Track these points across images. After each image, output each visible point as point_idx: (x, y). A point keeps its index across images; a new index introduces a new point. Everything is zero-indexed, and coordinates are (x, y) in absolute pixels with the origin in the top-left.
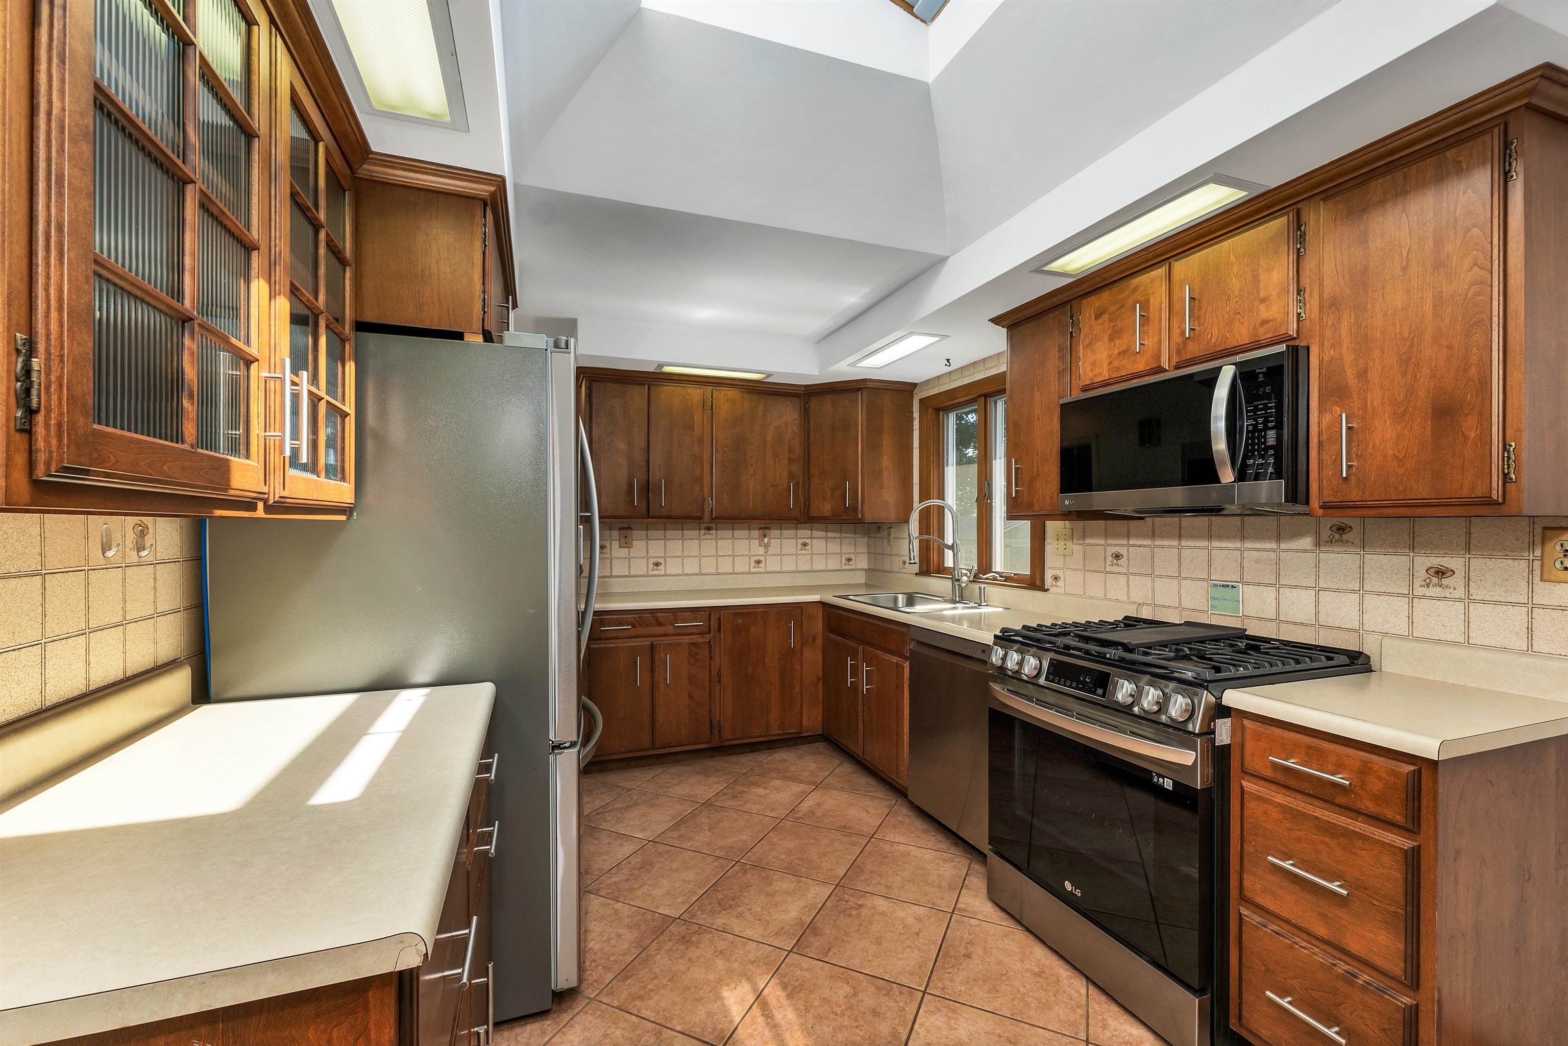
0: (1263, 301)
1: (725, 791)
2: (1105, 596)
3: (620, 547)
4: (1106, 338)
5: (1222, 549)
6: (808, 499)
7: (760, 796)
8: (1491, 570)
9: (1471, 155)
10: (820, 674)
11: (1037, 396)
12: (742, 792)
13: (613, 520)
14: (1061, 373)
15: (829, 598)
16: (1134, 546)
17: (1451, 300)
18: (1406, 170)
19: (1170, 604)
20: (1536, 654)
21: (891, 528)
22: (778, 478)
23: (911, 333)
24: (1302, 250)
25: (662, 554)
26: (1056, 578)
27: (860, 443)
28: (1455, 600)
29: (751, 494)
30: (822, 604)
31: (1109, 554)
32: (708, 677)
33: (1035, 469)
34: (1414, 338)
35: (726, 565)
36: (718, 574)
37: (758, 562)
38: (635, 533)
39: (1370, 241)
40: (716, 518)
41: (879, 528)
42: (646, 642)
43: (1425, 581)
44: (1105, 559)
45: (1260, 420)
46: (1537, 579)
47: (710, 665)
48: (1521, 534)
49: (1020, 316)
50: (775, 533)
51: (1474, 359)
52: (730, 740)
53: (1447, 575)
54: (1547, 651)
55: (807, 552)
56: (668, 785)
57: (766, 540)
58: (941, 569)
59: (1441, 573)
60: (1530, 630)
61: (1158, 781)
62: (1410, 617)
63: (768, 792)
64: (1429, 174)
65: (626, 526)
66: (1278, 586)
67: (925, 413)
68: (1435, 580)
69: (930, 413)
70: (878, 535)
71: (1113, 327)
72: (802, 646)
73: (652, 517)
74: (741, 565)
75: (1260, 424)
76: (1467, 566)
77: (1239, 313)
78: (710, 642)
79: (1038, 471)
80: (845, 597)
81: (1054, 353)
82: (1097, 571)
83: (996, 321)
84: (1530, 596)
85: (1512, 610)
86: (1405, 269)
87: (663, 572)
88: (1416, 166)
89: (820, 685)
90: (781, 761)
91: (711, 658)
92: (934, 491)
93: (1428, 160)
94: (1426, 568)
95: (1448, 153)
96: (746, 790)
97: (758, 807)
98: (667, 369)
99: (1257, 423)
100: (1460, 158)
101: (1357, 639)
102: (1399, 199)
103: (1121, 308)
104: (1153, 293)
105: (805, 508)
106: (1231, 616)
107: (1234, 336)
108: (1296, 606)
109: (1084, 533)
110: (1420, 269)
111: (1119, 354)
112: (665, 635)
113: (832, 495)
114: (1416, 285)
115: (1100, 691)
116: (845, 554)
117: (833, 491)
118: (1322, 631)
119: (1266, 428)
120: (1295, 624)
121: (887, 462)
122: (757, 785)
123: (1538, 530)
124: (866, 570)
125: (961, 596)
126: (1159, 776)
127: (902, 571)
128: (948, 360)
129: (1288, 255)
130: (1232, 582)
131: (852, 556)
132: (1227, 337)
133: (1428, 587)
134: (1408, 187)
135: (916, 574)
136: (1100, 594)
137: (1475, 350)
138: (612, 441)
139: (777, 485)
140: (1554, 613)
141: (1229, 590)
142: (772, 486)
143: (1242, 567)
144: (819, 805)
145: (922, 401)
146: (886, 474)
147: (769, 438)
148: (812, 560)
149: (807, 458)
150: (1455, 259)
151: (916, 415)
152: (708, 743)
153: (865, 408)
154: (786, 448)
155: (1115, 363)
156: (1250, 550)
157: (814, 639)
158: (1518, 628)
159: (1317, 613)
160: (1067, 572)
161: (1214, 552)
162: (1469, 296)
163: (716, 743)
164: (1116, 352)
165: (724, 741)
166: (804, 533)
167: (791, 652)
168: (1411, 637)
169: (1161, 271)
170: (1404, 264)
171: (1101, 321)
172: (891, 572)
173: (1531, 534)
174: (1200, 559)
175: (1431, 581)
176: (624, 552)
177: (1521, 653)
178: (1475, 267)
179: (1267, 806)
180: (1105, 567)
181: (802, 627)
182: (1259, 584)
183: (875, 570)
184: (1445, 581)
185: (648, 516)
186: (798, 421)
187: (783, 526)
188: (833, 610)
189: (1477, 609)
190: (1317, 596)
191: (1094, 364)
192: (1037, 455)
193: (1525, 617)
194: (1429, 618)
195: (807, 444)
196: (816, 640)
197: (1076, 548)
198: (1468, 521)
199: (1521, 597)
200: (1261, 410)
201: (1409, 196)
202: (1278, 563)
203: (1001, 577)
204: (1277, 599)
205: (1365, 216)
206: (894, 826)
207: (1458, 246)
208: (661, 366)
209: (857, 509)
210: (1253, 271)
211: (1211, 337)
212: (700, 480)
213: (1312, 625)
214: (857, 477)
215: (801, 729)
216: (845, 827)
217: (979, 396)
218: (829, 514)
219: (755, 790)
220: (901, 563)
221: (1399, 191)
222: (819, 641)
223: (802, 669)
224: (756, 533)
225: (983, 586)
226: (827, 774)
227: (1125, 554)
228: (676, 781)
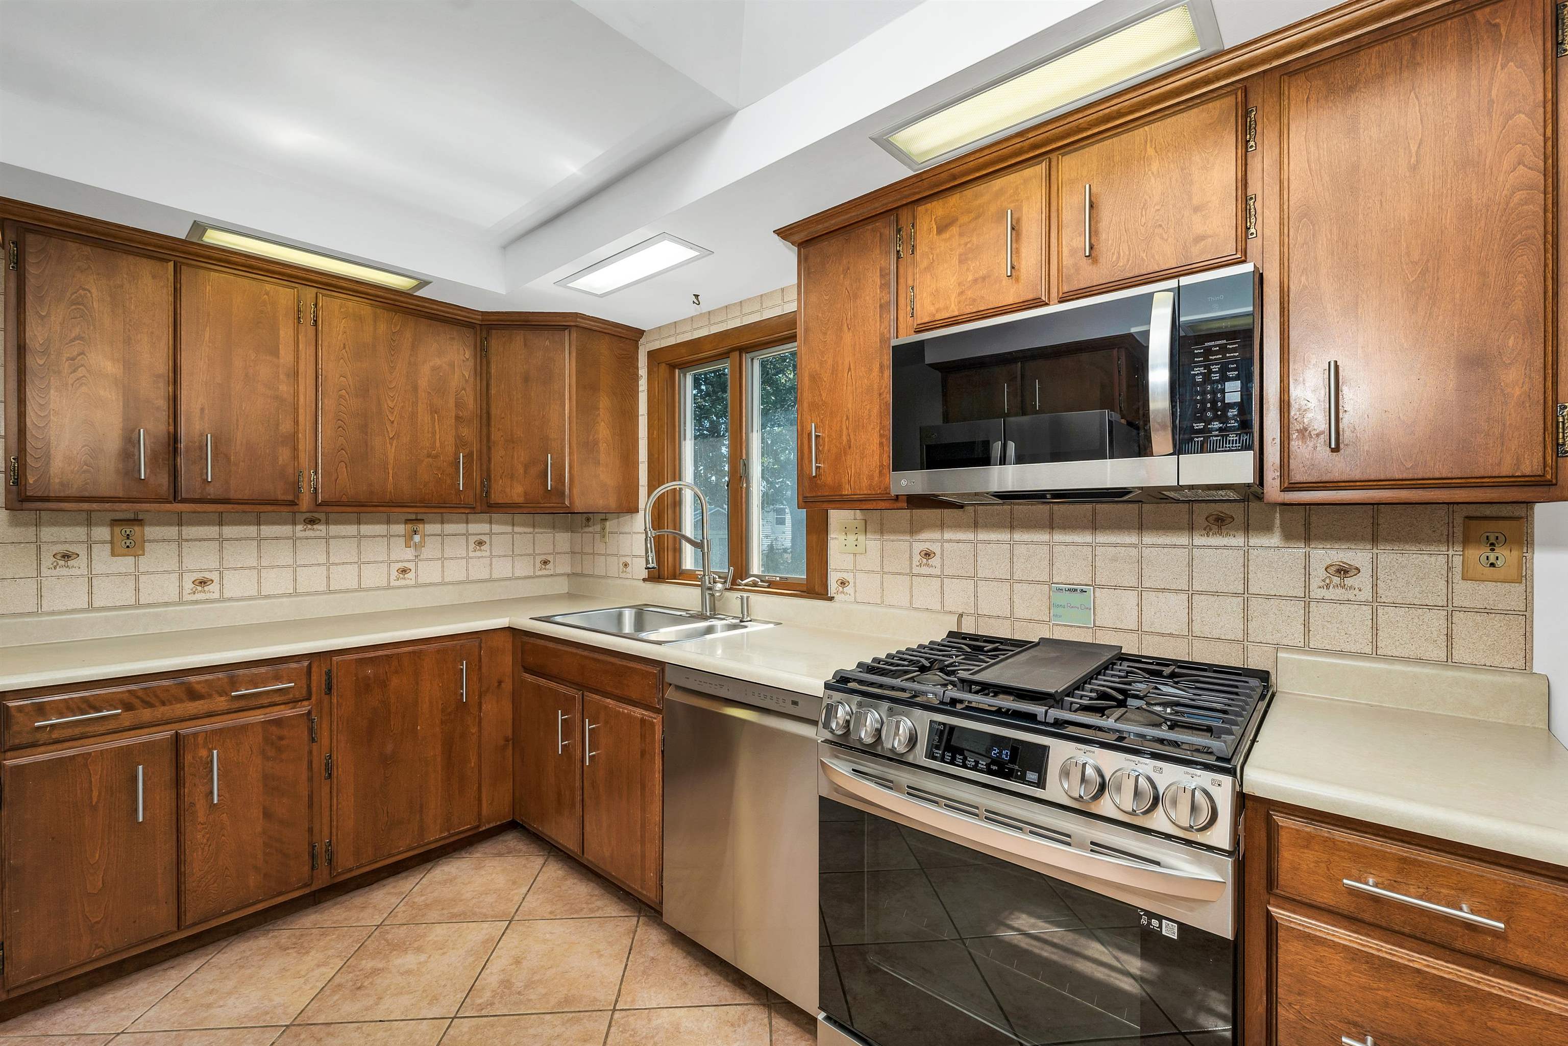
0: (1196, 209)
1: (337, 980)
2: (911, 603)
3: (113, 554)
4: (955, 260)
5: (1067, 544)
6: (487, 477)
7: (409, 972)
8: (1403, 567)
9: (1513, 16)
10: (509, 733)
11: (848, 337)
12: (375, 972)
13: (95, 506)
14: (884, 307)
15: (524, 621)
16: (950, 541)
17: (1484, 210)
18: (1415, 35)
19: (1000, 614)
20: (1459, 666)
21: (606, 519)
22: (438, 444)
23: (663, 236)
24: (1252, 143)
25: (216, 565)
26: (843, 583)
27: (567, 401)
28: (1361, 603)
29: (390, 467)
30: (512, 631)
31: (916, 552)
32: (304, 776)
33: (844, 438)
34: (1428, 261)
35: (345, 577)
36: (330, 592)
37: (404, 571)
38: (150, 531)
39: (1361, 130)
40: (325, 503)
41: (588, 520)
42: (165, 734)
43: (1324, 581)
44: (911, 558)
45: (1215, 368)
46: (1458, 577)
47: (310, 752)
48: (1439, 526)
49: (820, 228)
50: (431, 528)
51: (1520, 290)
52: (351, 870)
53: (1351, 574)
54: (1470, 661)
55: (484, 554)
56: (211, 999)
57: (417, 538)
58: (678, 572)
59: (1343, 571)
60: (1449, 637)
61: (1149, 923)
62: (1306, 625)
63: (423, 957)
64: (1450, 41)
65: (131, 516)
66: (1140, 589)
67: (655, 369)
68: (1336, 580)
69: (663, 369)
70: (587, 530)
71: (966, 244)
72: (480, 697)
73: (184, 501)
74: (374, 576)
75: (1216, 372)
76: (1375, 563)
77: (1160, 226)
78: (309, 713)
79: (849, 441)
80: (547, 620)
81: (873, 279)
82: (900, 574)
83: (784, 233)
84: (1450, 597)
85: (1428, 615)
86: (1414, 168)
87: (216, 595)
88: (1430, 29)
89: (509, 751)
90: (445, 882)
91: (313, 740)
92: (667, 471)
93: (1449, 22)
94: (1326, 566)
95: (1479, 14)
96: (380, 966)
97: (405, 1000)
98: (213, 237)
99: (1210, 372)
100: (1498, 21)
101: (1241, 652)
102: (1405, 74)
103: (976, 218)
104: (1028, 198)
105: (482, 491)
106: (1079, 627)
107: (1153, 256)
108: (1163, 614)
109: (882, 524)
110: (1437, 169)
111: (975, 281)
112: (210, 715)
113: (525, 472)
114: (1431, 191)
115: (1032, 776)
116: (540, 554)
117: (526, 467)
118: (1196, 643)
119: (1225, 379)
120: (1163, 635)
121: (604, 431)
122: (400, 947)
123: (1459, 520)
124: (568, 575)
125: (713, 608)
126: (1151, 915)
127: (622, 575)
128: (697, 296)
129: (1236, 149)
130: (1081, 585)
131: (550, 558)
132: (1143, 259)
133: (1328, 588)
134: (1419, 58)
135: (644, 580)
136: (905, 602)
137: (1520, 278)
138: (82, 353)
139: (436, 457)
140: (1478, 617)
141: (1077, 595)
142: (429, 456)
143: (1094, 567)
144: (518, 962)
145: (651, 354)
146: (603, 446)
147: (423, 383)
148: (491, 565)
149: (486, 418)
150: (1490, 154)
151: (643, 372)
152: (306, 885)
153: (574, 354)
154: (451, 403)
155: (969, 293)
156: (1104, 545)
157: (500, 682)
158: (1435, 633)
159: (1190, 621)
160: (859, 575)
161: (1057, 549)
162: (1512, 205)
163: (322, 880)
164: (970, 278)
165: (339, 874)
166: (478, 528)
167: (462, 707)
168: (1305, 649)
169: (1040, 169)
170: (1413, 160)
171: (946, 235)
172: (606, 577)
173: (1451, 525)
174: (1039, 557)
175: (1331, 581)
176: (125, 563)
177: (1436, 663)
178: (1521, 167)
179: (1322, 951)
180: (911, 568)
181: (480, 668)
182: (1116, 588)
183: (582, 575)
184: (1349, 581)
185: (175, 496)
186: (471, 363)
187: (446, 516)
188: (532, 640)
189: (1387, 613)
190: (1190, 601)
191: (936, 294)
192: (848, 418)
193: (1443, 621)
194: (1329, 625)
195: (485, 396)
196: (503, 685)
197: (872, 544)
198: (1375, 510)
199: (1439, 599)
200: (1216, 353)
201: (1419, 70)
202: (1140, 561)
203: (762, 581)
204: (1140, 605)
205: (1353, 97)
206: (644, 972)
207: (1495, 138)
208: (199, 227)
209: (563, 493)
210: (1182, 170)
211: (1118, 258)
212: (292, 440)
213: (1183, 636)
214: (563, 448)
215: (480, 820)
216: (567, 1000)
217: (733, 350)
218: (521, 500)
219: (398, 961)
220: (621, 566)
221: (1405, 62)
222: (508, 686)
223: (480, 731)
224: (400, 529)
225: (745, 595)
226: (525, 890)
227: (938, 552)
228: (230, 984)
